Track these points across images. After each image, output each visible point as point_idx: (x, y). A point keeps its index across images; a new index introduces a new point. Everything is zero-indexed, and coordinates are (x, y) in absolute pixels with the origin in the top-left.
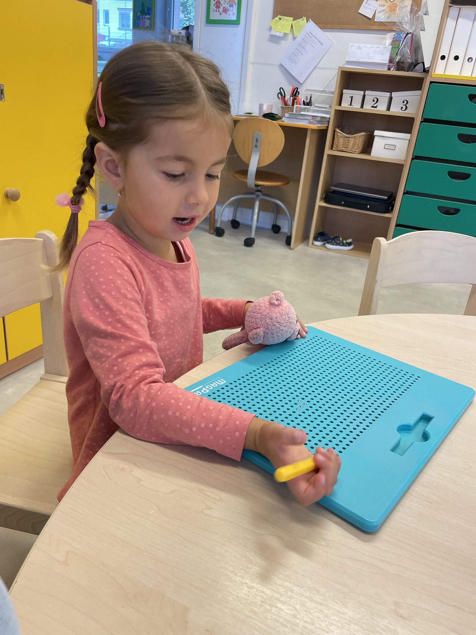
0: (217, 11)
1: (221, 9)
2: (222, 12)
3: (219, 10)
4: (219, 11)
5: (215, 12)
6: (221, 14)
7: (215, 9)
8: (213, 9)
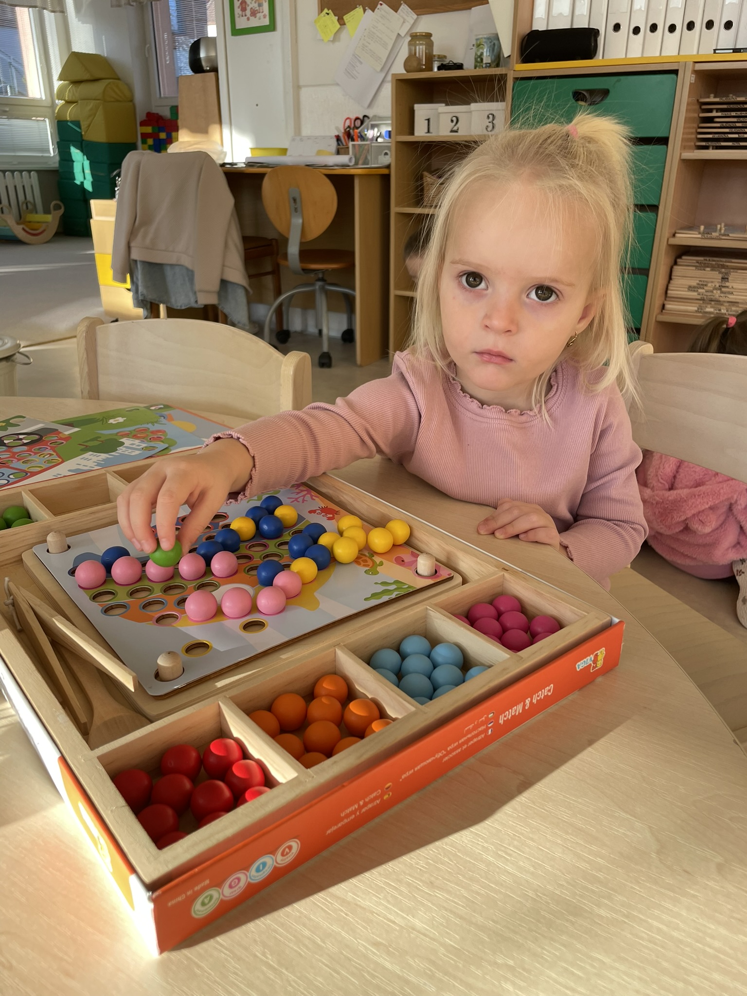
0: (244, 15)
1: (248, 12)
2: (250, 17)
3: (245, 13)
4: (246, 16)
5: (241, 17)
6: (248, 19)
7: (240, 13)
8: (238, 14)
